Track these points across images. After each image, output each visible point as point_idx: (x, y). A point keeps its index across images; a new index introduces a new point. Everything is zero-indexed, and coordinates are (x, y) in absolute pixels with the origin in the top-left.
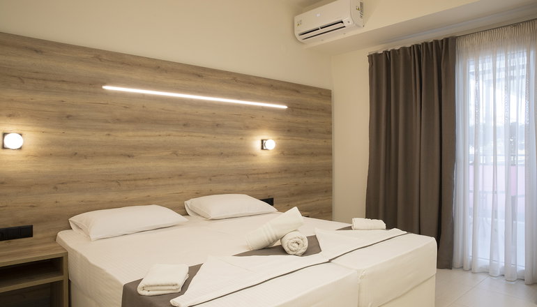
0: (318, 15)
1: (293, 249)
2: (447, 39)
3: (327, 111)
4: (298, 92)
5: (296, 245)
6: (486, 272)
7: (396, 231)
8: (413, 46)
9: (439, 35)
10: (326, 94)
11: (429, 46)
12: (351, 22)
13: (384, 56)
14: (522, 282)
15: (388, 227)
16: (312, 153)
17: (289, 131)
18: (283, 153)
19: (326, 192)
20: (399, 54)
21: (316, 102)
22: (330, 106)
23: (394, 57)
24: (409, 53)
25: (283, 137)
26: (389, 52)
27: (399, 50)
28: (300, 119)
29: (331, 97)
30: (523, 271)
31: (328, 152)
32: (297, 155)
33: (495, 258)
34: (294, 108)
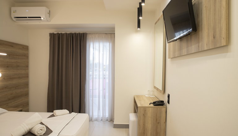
0: (27, 11)
1: (40, 133)
2: (84, 34)
3: (26, 56)
4: (12, 46)
5: (41, 131)
6: (96, 120)
7: (73, 114)
8: (70, 33)
9: (81, 31)
10: (26, 48)
11: (77, 35)
12: (45, 18)
13: (57, 35)
14: (107, 121)
15: (70, 112)
16: (19, 77)
17: (7, 67)
18: (4, 79)
19: (26, 95)
20: (64, 35)
21: (21, 52)
22: (28, 53)
23: (61, 36)
24: (68, 36)
25: (4, 70)
26: (60, 34)
27: (64, 34)
28: (13, 61)
29: (28, 49)
30: (108, 117)
31: (27, 76)
32: (12, 79)
33: (99, 115)
34: (10, 55)
